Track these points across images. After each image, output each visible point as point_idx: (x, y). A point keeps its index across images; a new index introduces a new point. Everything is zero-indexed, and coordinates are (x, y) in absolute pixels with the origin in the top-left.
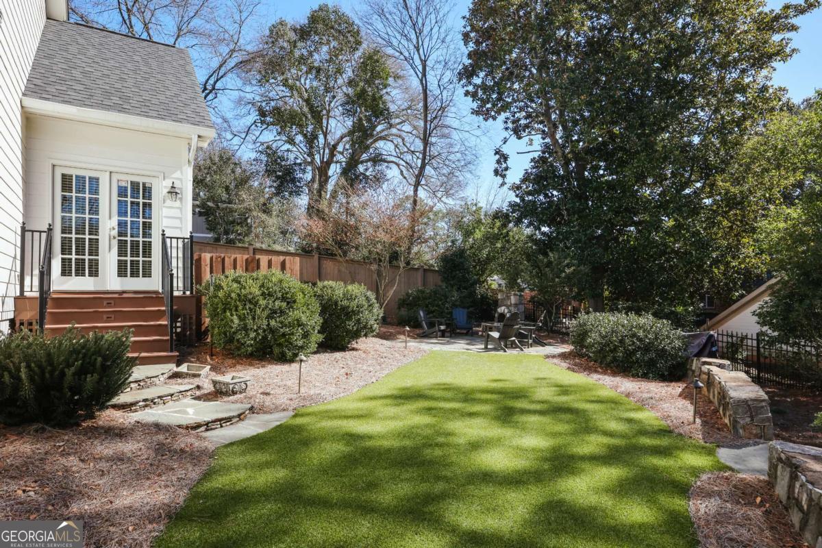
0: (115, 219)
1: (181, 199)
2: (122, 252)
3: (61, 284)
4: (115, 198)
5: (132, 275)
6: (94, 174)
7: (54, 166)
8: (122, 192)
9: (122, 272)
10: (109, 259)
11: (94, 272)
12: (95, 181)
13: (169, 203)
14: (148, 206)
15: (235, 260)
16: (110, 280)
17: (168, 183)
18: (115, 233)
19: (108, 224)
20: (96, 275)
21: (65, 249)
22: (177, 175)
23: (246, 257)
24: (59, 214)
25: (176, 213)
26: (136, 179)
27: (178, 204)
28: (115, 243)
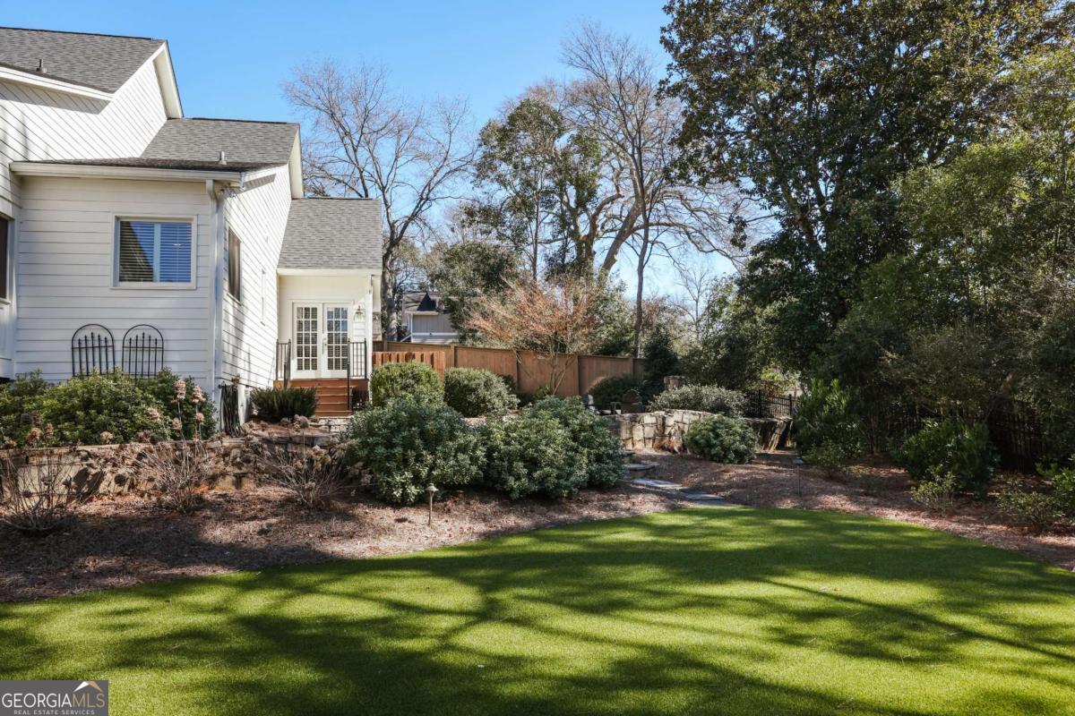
0: (326, 332)
1: (365, 317)
2: (330, 354)
3: (295, 374)
4: (326, 320)
5: (336, 369)
6: (314, 306)
7: (293, 304)
8: (330, 314)
9: (330, 367)
10: (323, 358)
11: (315, 368)
12: (315, 310)
13: (357, 320)
14: (345, 323)
15: (398, 356)
16: (324, 372)
17: (356, 307)
18: (326, 341)
19: (323, 336)
20: (316, 369)
21: (299, 354)
22: (362, 300)
23: (405, 353)
24: (296, 332)
25: (362, 326)
26: (337, 306)
27: (363, 320)
28: (326, 348)
